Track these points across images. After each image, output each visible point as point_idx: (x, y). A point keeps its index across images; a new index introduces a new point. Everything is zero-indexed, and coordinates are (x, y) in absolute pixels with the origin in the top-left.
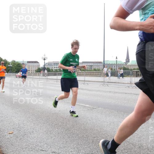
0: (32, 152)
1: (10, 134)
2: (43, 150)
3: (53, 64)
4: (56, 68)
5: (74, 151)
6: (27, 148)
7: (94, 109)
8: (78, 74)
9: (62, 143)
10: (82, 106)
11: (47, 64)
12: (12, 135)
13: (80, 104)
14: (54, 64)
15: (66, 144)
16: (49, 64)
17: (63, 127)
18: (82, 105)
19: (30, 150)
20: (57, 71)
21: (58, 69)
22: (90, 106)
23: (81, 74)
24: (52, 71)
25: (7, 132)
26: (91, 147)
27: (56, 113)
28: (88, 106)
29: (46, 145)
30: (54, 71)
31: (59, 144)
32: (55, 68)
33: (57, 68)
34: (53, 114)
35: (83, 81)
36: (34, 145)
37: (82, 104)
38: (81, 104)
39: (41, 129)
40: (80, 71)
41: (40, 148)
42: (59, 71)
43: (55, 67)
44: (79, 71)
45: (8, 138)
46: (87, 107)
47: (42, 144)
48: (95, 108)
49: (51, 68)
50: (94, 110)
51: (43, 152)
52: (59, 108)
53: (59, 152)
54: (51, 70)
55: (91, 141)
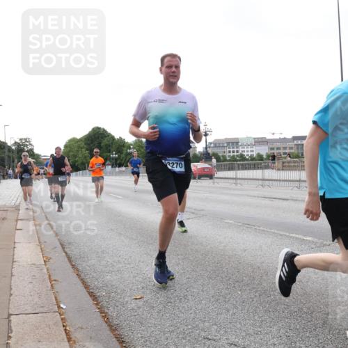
0: (184, 341)
1: (136, 299)
2: (209, 337)
3: (225, 145)
4: (233, 152)
5: (280, 344)
6: (173, 331)
7: (325, 245)
8: (285, 165)
9: (253, 325)
10: (297, 238)
11: (212, 145)
12: (140, 303)
13: (291, 235)
14: (228, 143)
15: (260, 327)
16: (217, 144)
17: (254, 288)
18: (297, 236)
19: (181, 336)
20: (236, 160)
21: (237, 156)
22: (316, 240)
23: (292, 164)
24: (225, 160)
25: (129, 296)
26: (320, 337)
27: (236, 254)
28: (310, 239)
29: (216, 327)
30: (230, 160)
31: (245, 325)
32: (232, 154)
33: (236, 154)
34: (229, 258)
35: (297, 181)
36: (189, 327)
37: (297, 234)
38: (294, 235)
39: (203, 291)
40: (289, 159)
41: (203, 334)
42: (240, 161)
43: (230, 152)
44: (285, 158)
45: (133, 309)
46: (309, 241)
47: (207, 324)
48: (328, 243)
49: (220, 155)
50: (324, 248)
51: (208, 343)
52: (243, 244)
53: (246, 343)
54: (222, 158)
55: (320, 322)
